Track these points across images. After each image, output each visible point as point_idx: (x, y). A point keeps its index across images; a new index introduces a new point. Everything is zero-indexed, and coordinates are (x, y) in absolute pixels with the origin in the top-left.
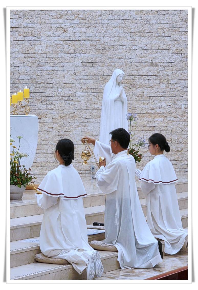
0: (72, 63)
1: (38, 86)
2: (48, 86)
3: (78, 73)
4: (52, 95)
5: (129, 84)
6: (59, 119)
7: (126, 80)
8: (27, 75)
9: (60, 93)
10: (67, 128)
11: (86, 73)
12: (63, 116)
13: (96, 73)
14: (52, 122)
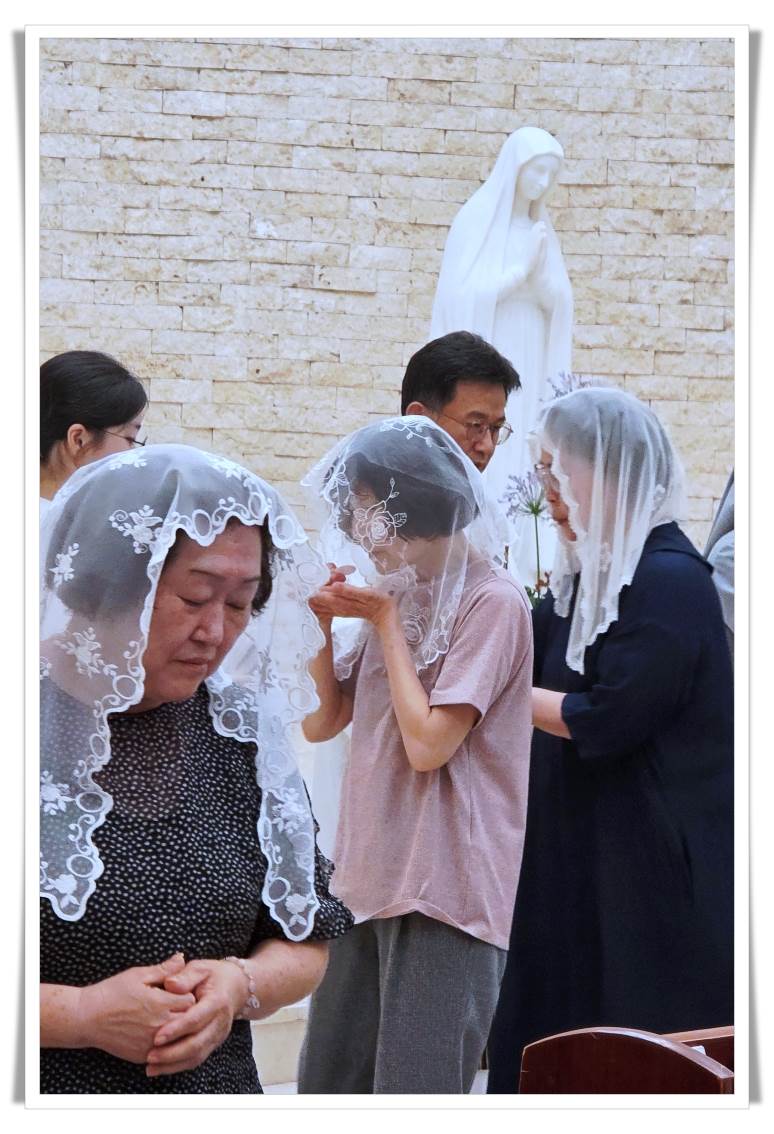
0: (335, 78)
1: (140, 196)
2: (198, 203)
3: (365, 137)
4: (220, 250)
5: (648, 212)
6: (251, 386)
7: (630, 189)
8: (82, 132)
9: (261, 246)
10: (289, 439)
11: (413, 140)
12: (275, 370)
13: (467, 139)
14: (209, 400)
